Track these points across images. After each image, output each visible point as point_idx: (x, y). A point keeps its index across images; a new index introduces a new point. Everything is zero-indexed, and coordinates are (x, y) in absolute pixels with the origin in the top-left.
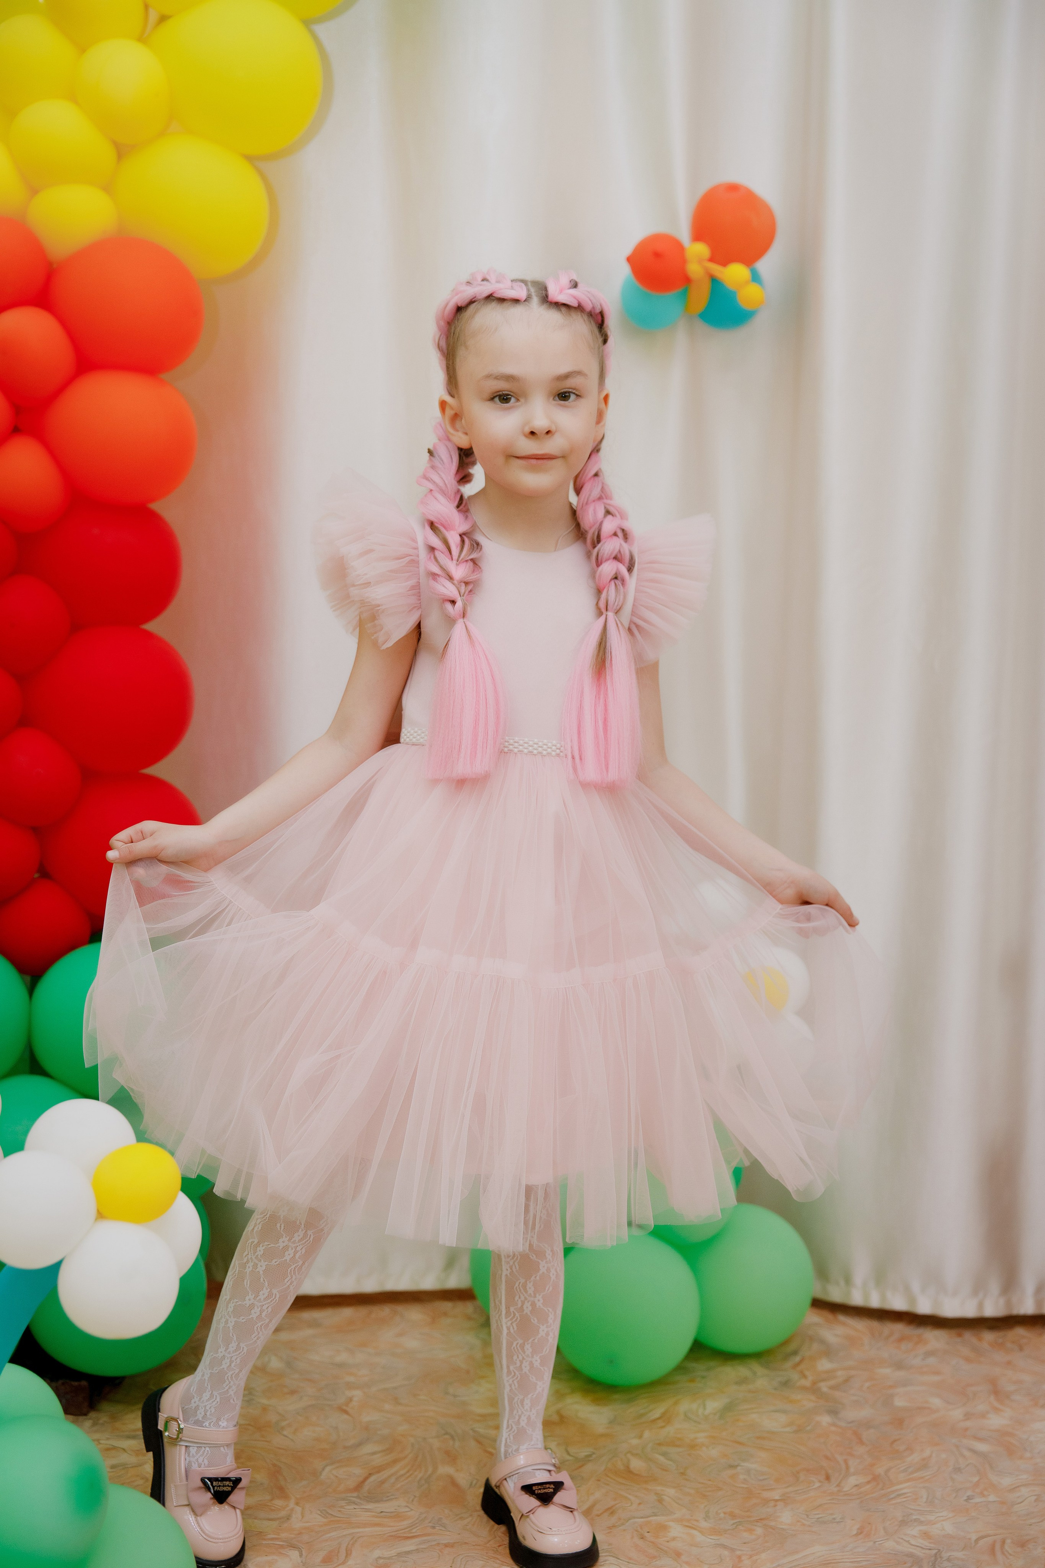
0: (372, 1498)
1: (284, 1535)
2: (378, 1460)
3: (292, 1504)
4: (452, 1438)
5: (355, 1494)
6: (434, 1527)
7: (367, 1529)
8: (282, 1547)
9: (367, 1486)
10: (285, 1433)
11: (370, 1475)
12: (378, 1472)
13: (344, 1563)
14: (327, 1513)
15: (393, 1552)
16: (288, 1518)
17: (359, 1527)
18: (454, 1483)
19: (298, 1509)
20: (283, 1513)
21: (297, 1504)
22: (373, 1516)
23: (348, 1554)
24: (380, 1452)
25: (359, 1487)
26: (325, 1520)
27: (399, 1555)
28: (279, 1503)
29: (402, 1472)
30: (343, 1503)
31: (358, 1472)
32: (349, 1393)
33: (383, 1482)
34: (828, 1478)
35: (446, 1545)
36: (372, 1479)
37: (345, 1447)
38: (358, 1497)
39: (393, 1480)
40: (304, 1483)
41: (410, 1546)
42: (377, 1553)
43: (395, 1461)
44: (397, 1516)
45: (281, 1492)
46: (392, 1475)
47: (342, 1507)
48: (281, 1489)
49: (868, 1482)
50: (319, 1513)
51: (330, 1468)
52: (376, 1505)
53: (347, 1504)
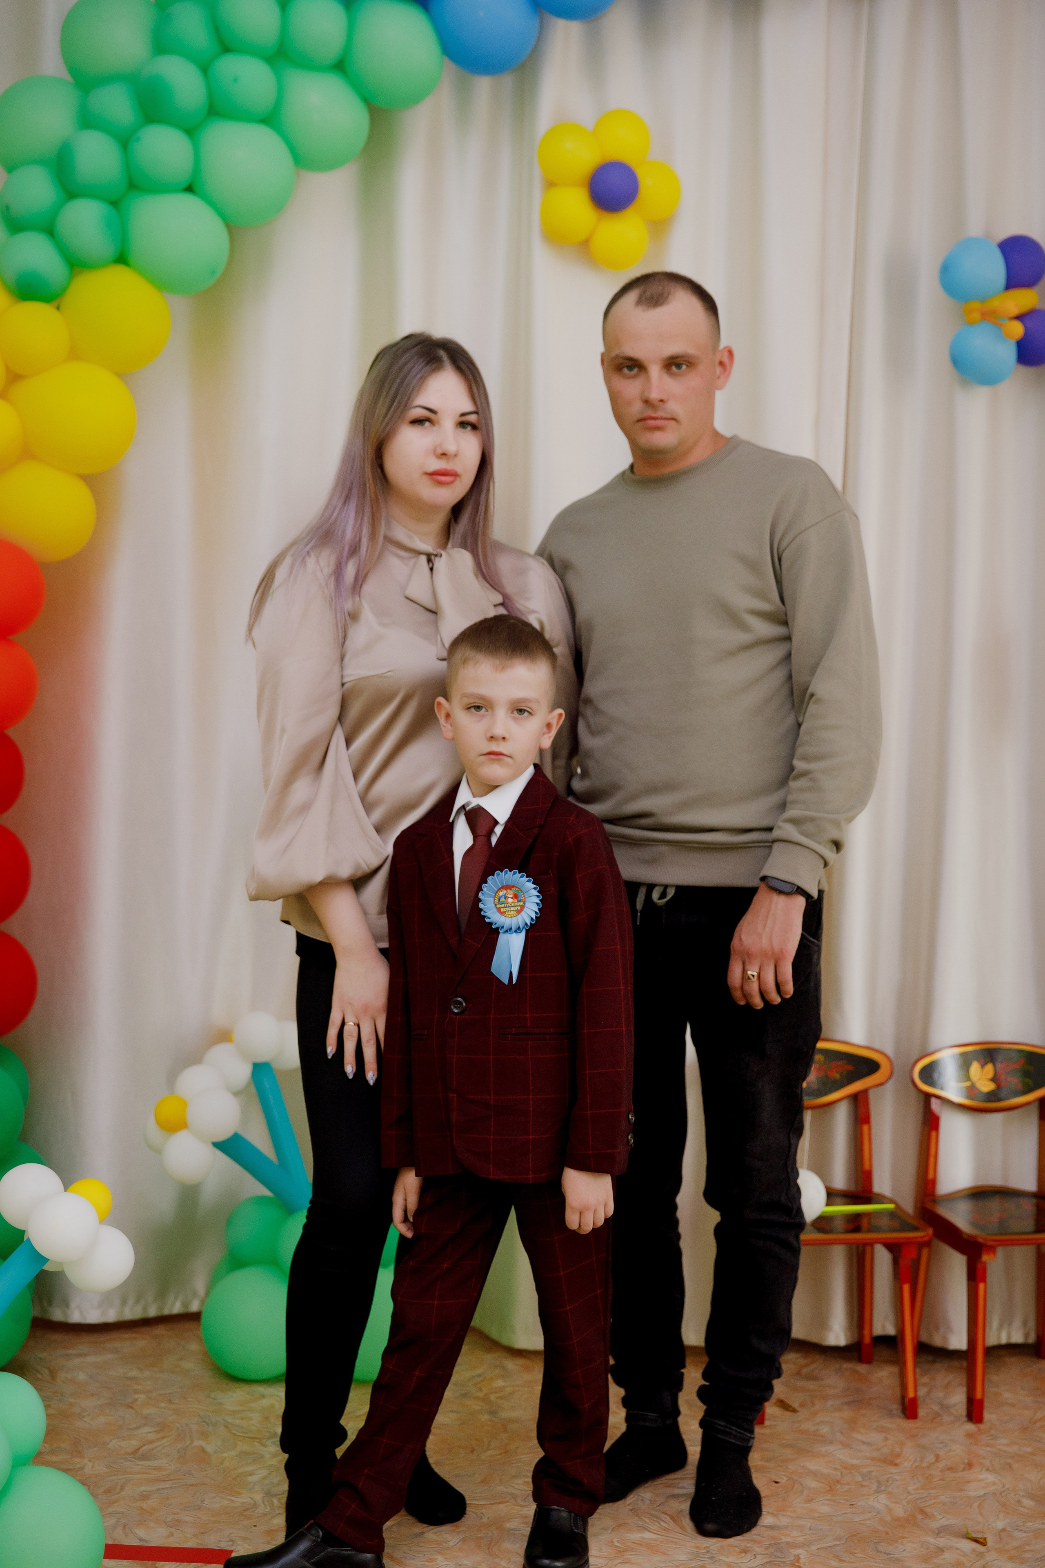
0: (144, 1458)
2: (151, 1437)
3: (86, 1461)
4: (208, 1425)
5: (132, 1456)
6: (184, 1475)
7: (137, 1476)
9: (141, 1451)
10: (85, 1419)
11: (144, 1445)
12: (150, 1443)
13: (119, 1493)
14: (111, 1466)
15: (154, 1488)
16: (82, 1468)
17: (131, 1474)
18: (203, 1450)
19: (90, 1464)
20: (78, 1466)
21: (90, 1461)
22: (142, 1469)
23: (122, 1488)
24: (152, 1432)
25: (136, 1451)
26: (108, 1470)
27: (158, 1490)
28: (76, 1460)
29: (168, 1444)
30: (122, 1461)
31: (135, 1443)
32: (135, 1396)
33: (153, 1449)
34: (472, 1451)
35: (191, 1485)
36: (146, 1447)
37: (128, 1429)
38: (134, 1458)
39: (160, 1448)
40: (96, 1449)
41: (165, 1485)
42: (142, 1488)
43: (163, 1438)
44: (159, 1469)
45: (80, 1454)
46: (160, 1445)
47: (121, 1463)
48: (79, 1452)
49: (499, 1454)
50: (104, 1465)
51: (114, 1441)
52: (147, 1462)
53: (126, 1462)
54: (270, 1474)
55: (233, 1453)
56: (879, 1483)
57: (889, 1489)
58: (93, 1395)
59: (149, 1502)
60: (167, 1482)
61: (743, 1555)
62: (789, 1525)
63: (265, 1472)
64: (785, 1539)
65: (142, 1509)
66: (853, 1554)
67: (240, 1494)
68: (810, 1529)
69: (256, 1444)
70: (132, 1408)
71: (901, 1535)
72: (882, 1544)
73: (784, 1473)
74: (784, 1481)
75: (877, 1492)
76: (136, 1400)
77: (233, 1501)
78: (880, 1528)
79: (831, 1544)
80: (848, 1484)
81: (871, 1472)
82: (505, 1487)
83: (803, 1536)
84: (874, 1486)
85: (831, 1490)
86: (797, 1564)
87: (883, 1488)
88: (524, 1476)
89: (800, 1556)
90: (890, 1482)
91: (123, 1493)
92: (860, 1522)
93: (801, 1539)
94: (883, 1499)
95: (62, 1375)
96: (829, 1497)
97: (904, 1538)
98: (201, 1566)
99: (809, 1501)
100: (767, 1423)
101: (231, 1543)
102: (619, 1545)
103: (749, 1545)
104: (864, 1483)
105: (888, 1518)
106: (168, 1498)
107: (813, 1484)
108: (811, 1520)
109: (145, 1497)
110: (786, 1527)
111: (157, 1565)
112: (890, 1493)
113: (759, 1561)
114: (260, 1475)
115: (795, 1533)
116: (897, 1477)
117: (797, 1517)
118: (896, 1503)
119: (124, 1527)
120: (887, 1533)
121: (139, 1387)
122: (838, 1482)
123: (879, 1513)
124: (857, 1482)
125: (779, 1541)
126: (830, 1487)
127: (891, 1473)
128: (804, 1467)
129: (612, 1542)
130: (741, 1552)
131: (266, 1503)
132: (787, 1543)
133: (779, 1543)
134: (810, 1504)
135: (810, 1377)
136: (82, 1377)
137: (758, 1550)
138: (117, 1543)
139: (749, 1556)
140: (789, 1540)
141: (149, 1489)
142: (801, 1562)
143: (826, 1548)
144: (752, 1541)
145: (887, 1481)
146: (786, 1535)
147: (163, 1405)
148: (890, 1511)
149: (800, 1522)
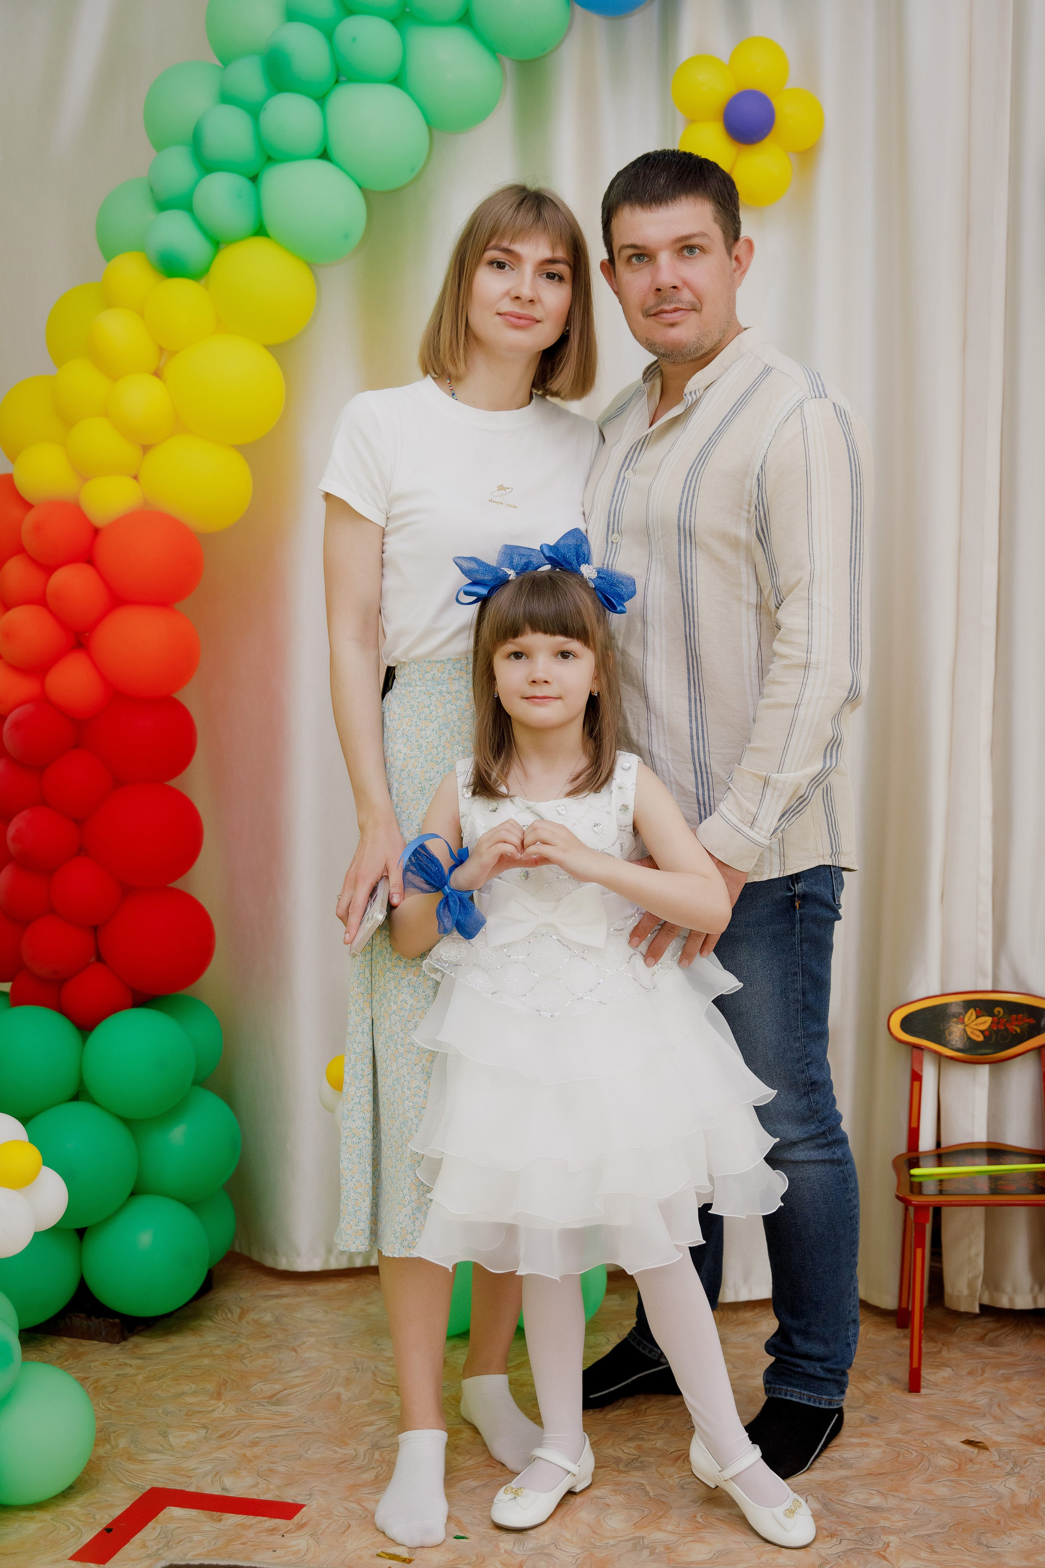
0: (278, 1403)
1: (202, 1421)
2: (297, 1381)
3: (220, 1403)
5: (267, 1400)
6: (305, 1423)
7: (261, 1421)
8: (197, 1427)
9: (277, 1396)
10: (244, 1361)
11: (285, 1389)
12: (292, 1388)
14: (241, 1410)
15: (268, 1435)
17: (255, 1420)
18: (338, 1397)
19: (223, 1406)
20: (211, 1409)
21: (224, 1404)
22: (271, 1414)
23: (238, 1433)
24: (300, 1376)
25: (270, 1397)
26: (236, 1414)
27: (271, 1437)
28: (212, 1402)
29: (307, 1389)
30: (254, 1405)
31: (278, 1387)
33: (290, 1394)
35: (306, 1433)
36: (285, 1392)
37: (280, 1372)
38: (268, 1402)
39: (299, 1393)
40: (237, 1392)
41: (282, 1432)
42: (257, 1435)
43: (308, 1383)
44: (286, 1414)
46: (300, 1391)
47: (252, 1407)
50: (235, 1410)
51: (260, 1384)
52: (277, 1407)
53: (258, 1406)
54: (388, 1425)
55: (365, 1402)
56: (1015, 1464)
57: (1022, 1472)
58: (267, 1336)
59: (256, 1449)
60: (284, 1430)
61: (829, 1539)
62: (895, 1507)
63: (382, 1423)
64: (883, 1523)
65: (244, 1455)
66: (949, 1544)
67: (346, 1444)
68: (915, 1514)
69: (393, 1393)
70: (296, 1351)
71: (1014, 1525)
72: (987, 1535)
73: (915, 1448)
74: (913, 1457)
75: (1009, 1474)
76: (304, 1343)
77: (336, 1452)
78: (993, 1516)
79: (930, 1532)
80: (981, 1464)
81: (1011, 1451)
82: (615, 1451)
83: (904, 1521)
84: (1008, 1468)
85: (960, 1468)
86: (883, 1553)
87: (1016, 1470)
88: (640, 1438)
89: (890, 1544)
90: (1028, 1464)
91: (236, 1438)
92: (974, 1508)
93: (900, 1524)
94: (1012, 1482)
95: (252, 1316)
96: (953, 1477)
97: (1015, 1529)
98: (265, 1521)
99: (929, 1481)
100: (923, 1391)
101: (309, 1497)
102: (700, 1520)
103: (841, 1528)
104: (998, 1464)
105: (1008, 1505)
106: (276, 1446)
107: (942, 1461)
108: (921, 1503)
109: (254, 1444)
110: (889, 1510)
111: (223, 1517)
112: (1023, 1476)
113: (845, 1546)
114: (378, 1426)
115: (897, 1517)
116: (1037, 1458)
117: (907, 1499)
118: (1024, 1488)
119: (217, 1473)
120: (999, 1522)
121: (315, 1330)
122: (971, 1460)
123: (1000, 1498)
124: (991, 1462)
125: (874, 1526)
126: (960, 1466)
127: (1034, 1454)
128: (941, 1443)
129: (695, 1517)
130: (827, 1536)
131: (367, 1456)
132: (883, 1528)
133: (874, 1528)
134: (928, 1485)
135: (993, 1343)
136: (268, 1317)
137: (848, 1535)
138: (199, 1491)
139: (835, 1541)
140: (887, 1524)
141: (263, 1435)
142: (888, 1551)
143: (922, 1536)
144: (845, 1523)
145: (1025, 1462)
146: (886, 1519)
147: (327, 1349)
148: (1013, 1495)
149: (908, 1505)
